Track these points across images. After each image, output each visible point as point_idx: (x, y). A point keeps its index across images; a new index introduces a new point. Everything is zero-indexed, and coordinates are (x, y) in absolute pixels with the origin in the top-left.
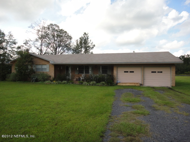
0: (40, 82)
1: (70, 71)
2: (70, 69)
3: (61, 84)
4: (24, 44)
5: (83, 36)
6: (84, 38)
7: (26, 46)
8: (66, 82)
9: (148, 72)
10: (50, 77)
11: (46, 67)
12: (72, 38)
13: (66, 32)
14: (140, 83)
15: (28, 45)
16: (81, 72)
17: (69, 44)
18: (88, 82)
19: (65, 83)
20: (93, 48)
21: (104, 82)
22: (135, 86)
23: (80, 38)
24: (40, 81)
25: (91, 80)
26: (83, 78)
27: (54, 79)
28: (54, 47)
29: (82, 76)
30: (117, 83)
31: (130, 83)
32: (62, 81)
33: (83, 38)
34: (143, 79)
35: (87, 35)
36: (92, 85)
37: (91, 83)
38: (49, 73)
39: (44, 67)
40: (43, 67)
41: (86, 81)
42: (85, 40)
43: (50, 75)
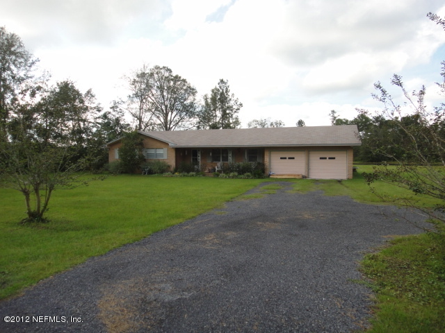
0: (156, 175)
1: (199, 158)
2: (199, 155)
3: (187, 176)
4: (111, 108)
5: (218, 87)
6: (221, 91)
7: (114, 113)
8: (194, 173)
9: (315, 157)
10: (169, 167)
11: (162, 152)
12: (196, 92)
13: (184, 81)
14: (304, 174)
15: (118, 109)
16: (216, 159)
17: (192, 105)
18: (227, 173)
19: (193, 175)
20: (239, 109)
21: (249, 174)
22: (295, 179)
23: (213, 91)
24: (155, 173)
25: (231, 171)
26: (220, 169)
27: (176, 170)
28: (163, 111)
29: (218, 165)
30: (270, 175)
31: (289, 175)
32: (188, 172)
33: (218, 90)
34: (308, 169)
35: (226, 83)
36: (233, 177)
37: (231, 174)
38: (167, 161)
39: (160, 151)
40: (158, 152)
41: (224, 172)
42: (222, 94)
43: (169, 164)
